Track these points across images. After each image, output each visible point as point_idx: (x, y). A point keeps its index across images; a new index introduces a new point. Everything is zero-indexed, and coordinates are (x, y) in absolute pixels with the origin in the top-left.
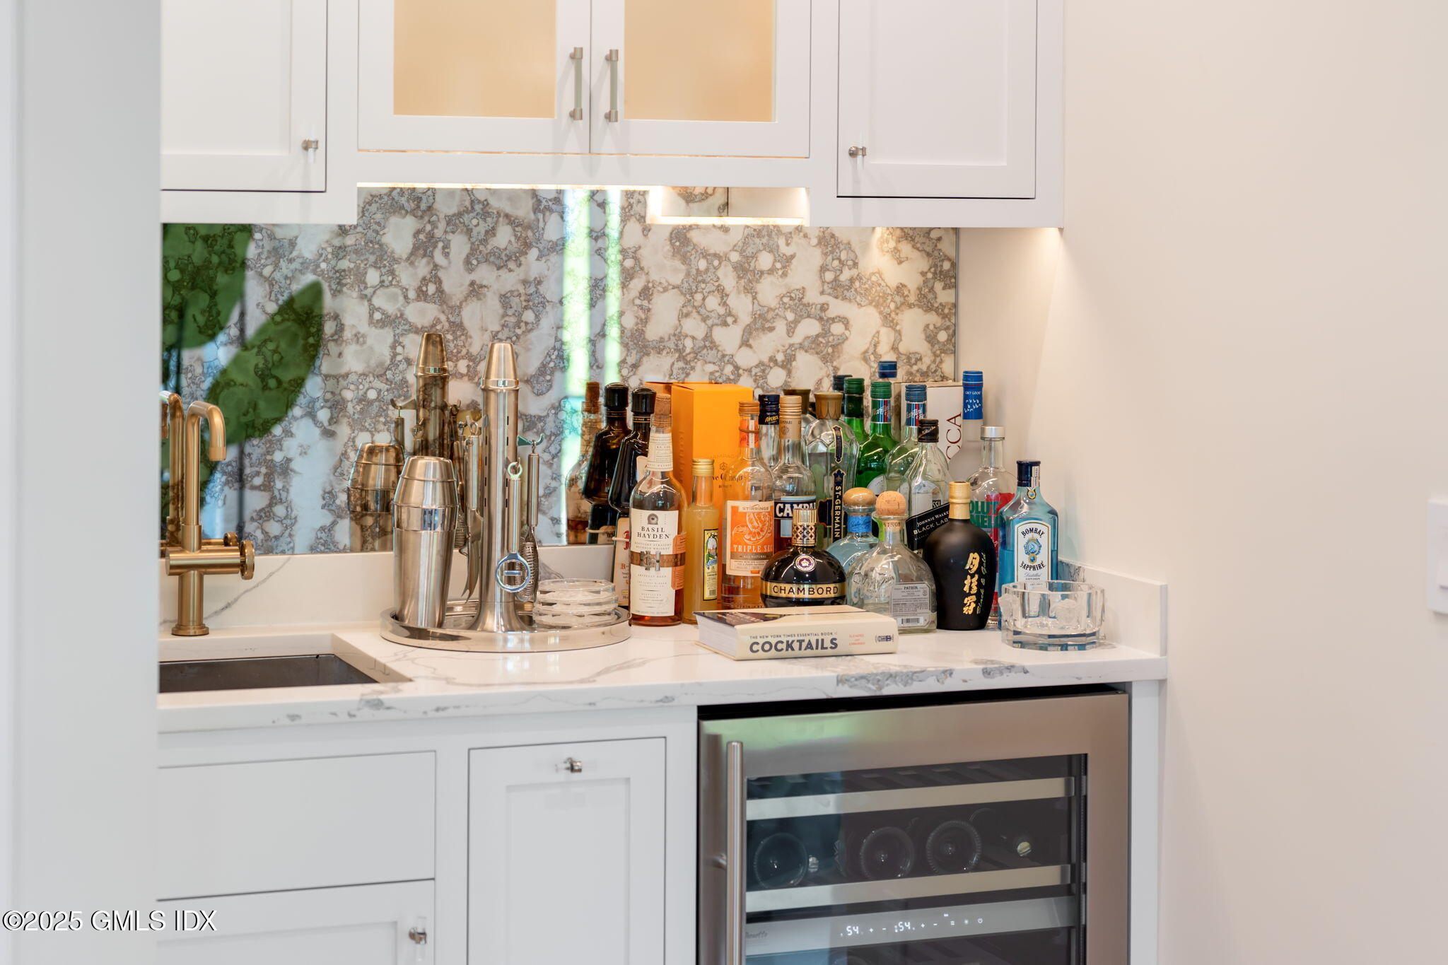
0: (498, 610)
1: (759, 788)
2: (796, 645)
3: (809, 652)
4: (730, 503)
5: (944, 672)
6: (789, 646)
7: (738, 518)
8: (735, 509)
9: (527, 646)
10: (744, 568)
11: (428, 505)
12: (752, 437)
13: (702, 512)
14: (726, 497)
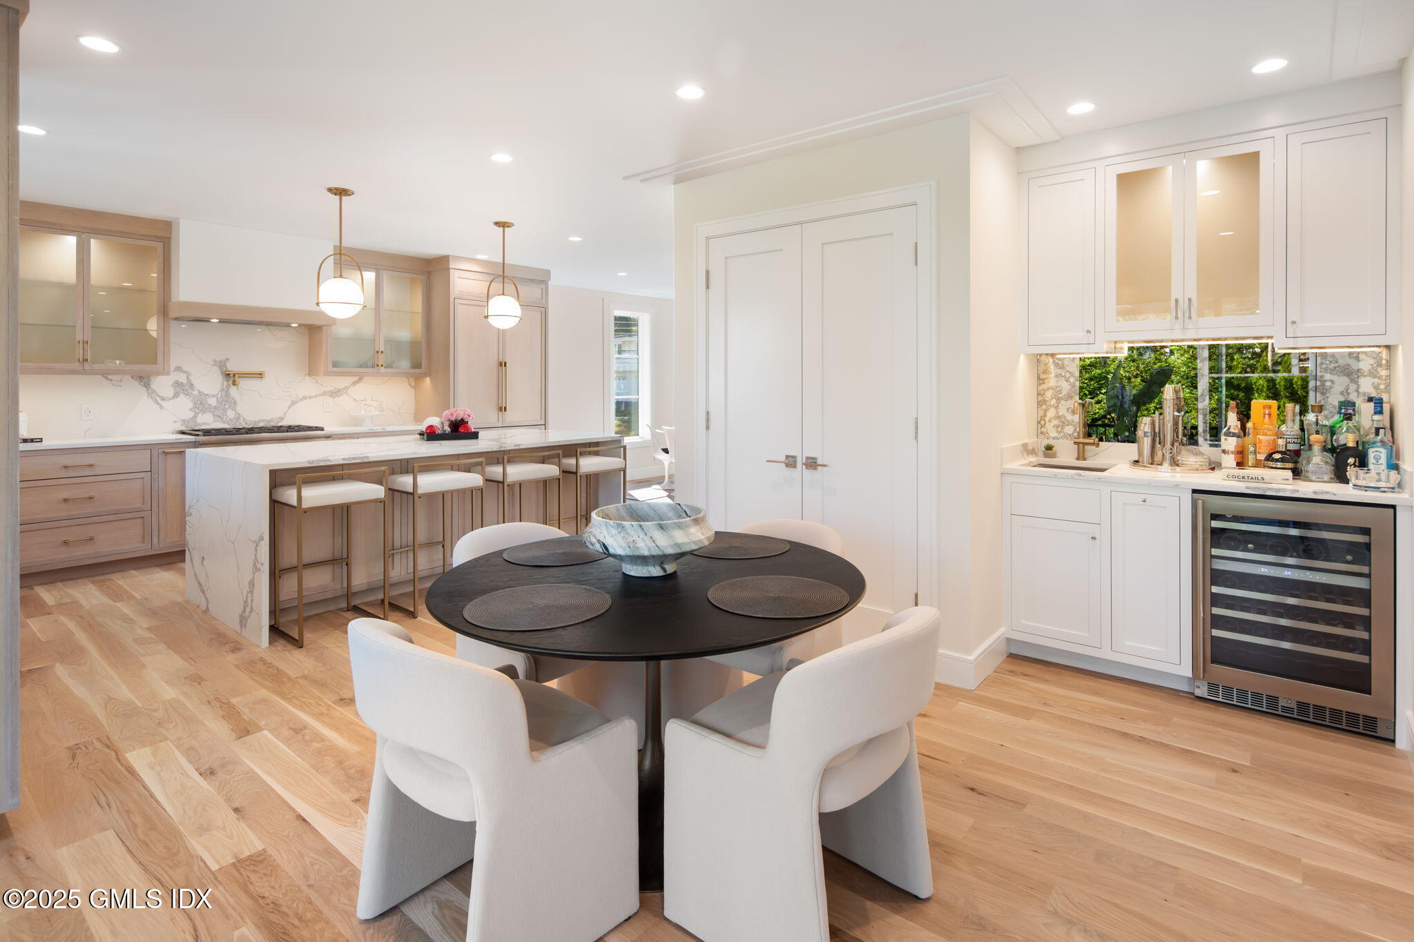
0: (1168, 462)
1: (1215, 517)
2: (1246, 478)
3: (1252, 480)
4: (1258, 436)
5: (1295, 490)
6: (1243, 477)
7: (1260, 441)
8: (1259, 438)
9: (1169, 471)
10: (1261, 457)
11: (1146, 430)
12: (1267, 416)
13: (1249, 439)
14: (1257, 434)
